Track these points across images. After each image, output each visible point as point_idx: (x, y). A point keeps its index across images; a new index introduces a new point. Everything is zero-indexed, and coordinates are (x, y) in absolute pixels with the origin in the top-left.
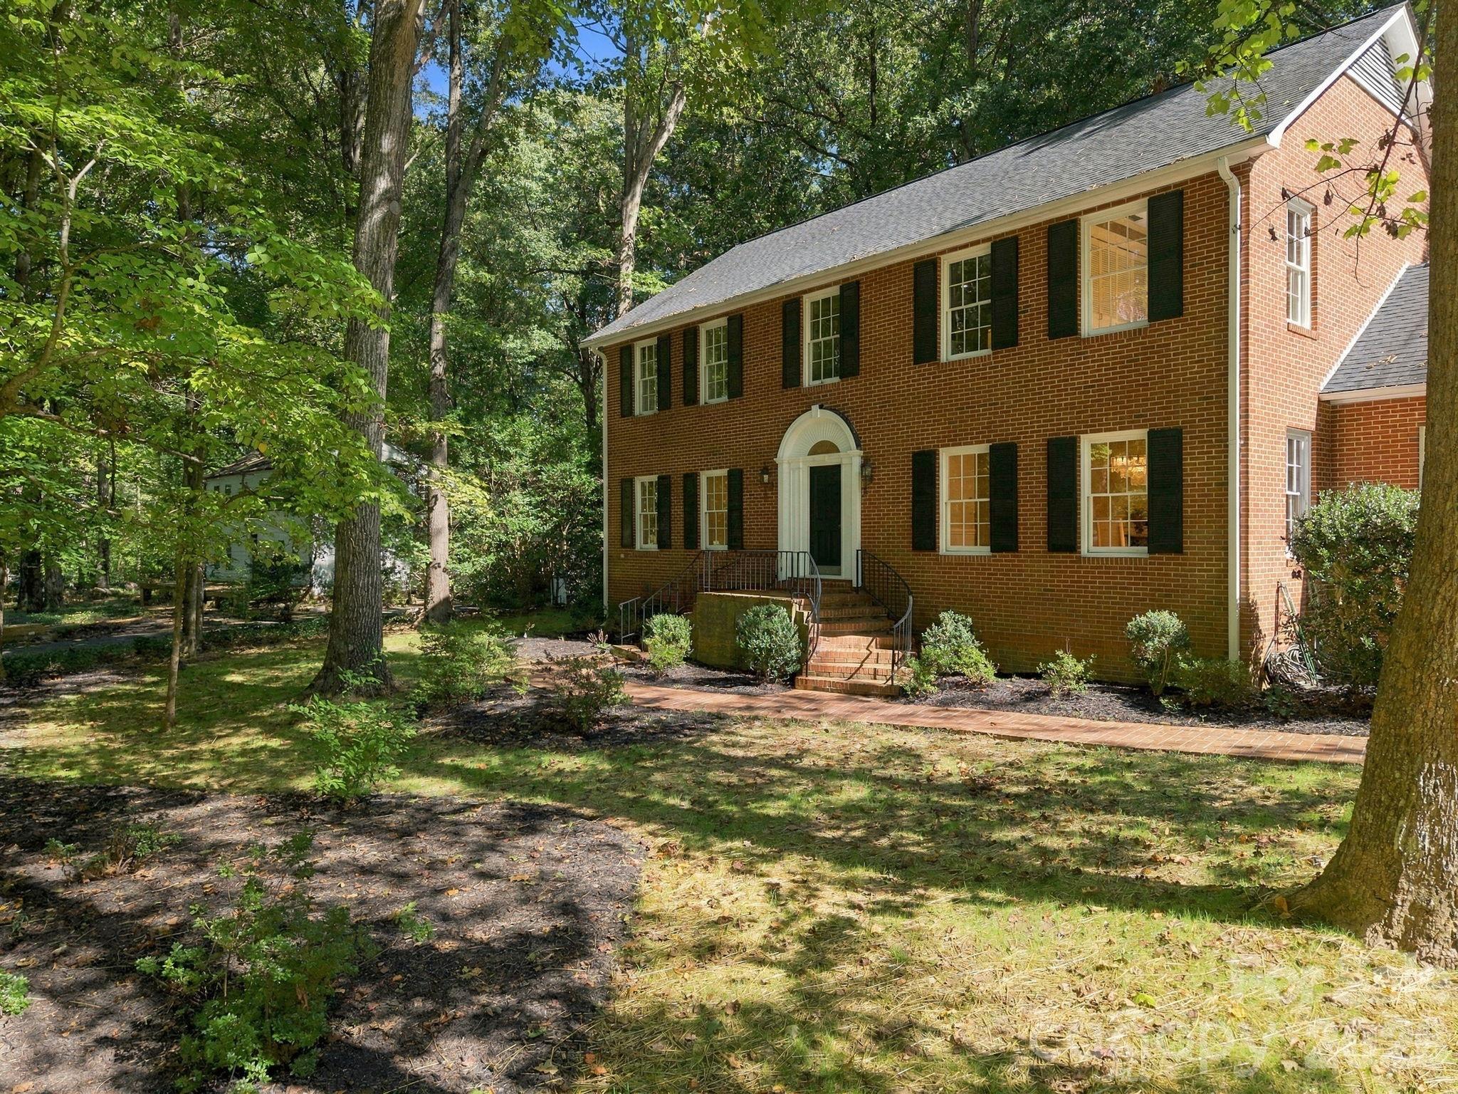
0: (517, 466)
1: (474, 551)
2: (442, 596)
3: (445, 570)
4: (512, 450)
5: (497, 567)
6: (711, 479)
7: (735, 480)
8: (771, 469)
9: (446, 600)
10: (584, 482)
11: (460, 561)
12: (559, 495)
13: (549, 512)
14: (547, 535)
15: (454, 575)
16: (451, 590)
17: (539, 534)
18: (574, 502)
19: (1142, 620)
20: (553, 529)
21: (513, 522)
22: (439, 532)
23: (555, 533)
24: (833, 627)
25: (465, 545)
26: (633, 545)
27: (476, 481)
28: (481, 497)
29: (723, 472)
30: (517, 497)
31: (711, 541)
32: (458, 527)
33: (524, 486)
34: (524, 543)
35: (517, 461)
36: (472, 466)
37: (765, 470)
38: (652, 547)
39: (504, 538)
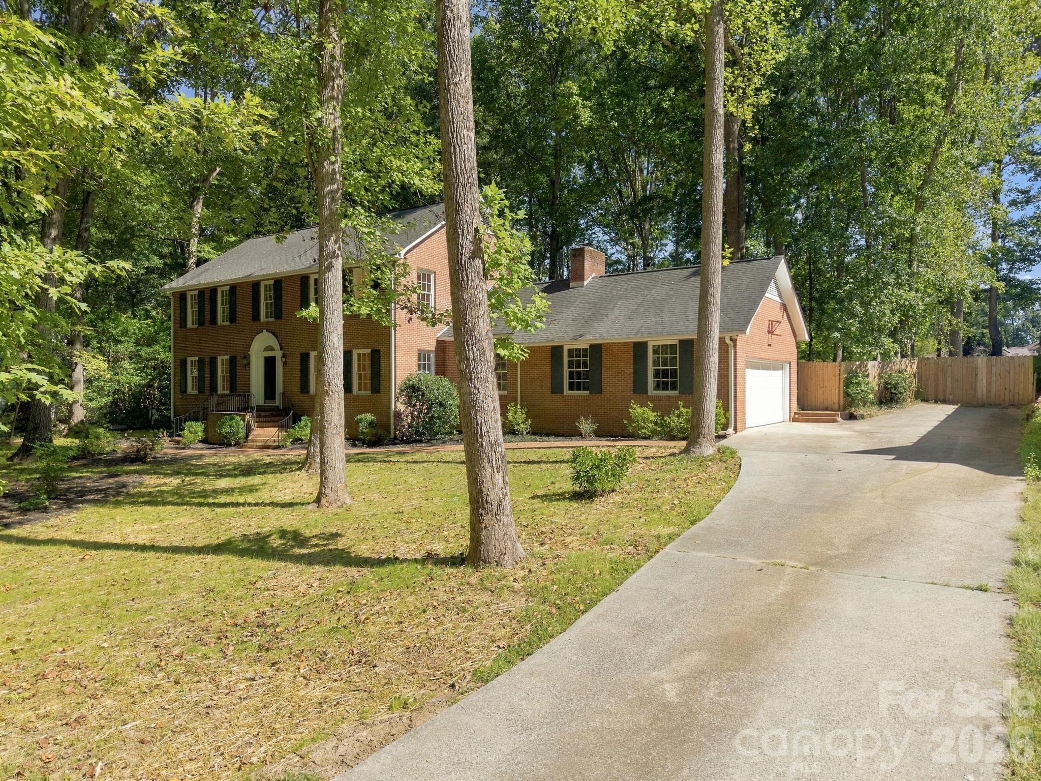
0: (126, 347)
1: (99, 394)
2: (79, 419)
3: (81, 405)
4: (123, 339)
5: (115, 403)
6: (222, 361)
7: (233, 360)
8: (247, 357)
9: (82, 422)
10: (166, 356)
11: (90, 400)
12: (152, 363)
13: (146, 372)
14: (144, 386)
15: (86, 408)
16: (85, 417)
17: (139, 385)
18: (161, 369)
19: (359, 417)
20: (148, 383)
21: (123, 379)
22: (79, 382)
23: (149, 385)
24: (262, 424)
25: (94, 391)
26: (185, 391)
27: (100, 357)
28: (104, 365)
29: (227, 357)
30: (126, 364)
31: (222, 388)
32: (89, 381)
33: (131, 358)
34: (130, 390)
35: (126, 345)
36: (98, 348)
37: (245, 357)
38: (196, 392)
39: (117, 387)
